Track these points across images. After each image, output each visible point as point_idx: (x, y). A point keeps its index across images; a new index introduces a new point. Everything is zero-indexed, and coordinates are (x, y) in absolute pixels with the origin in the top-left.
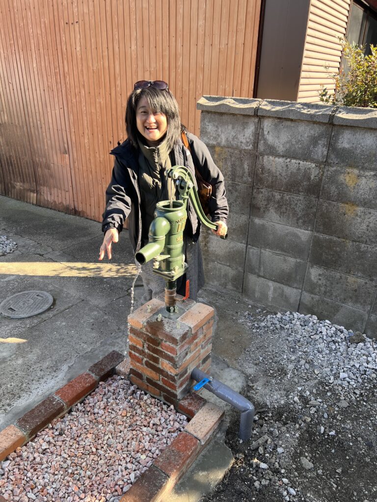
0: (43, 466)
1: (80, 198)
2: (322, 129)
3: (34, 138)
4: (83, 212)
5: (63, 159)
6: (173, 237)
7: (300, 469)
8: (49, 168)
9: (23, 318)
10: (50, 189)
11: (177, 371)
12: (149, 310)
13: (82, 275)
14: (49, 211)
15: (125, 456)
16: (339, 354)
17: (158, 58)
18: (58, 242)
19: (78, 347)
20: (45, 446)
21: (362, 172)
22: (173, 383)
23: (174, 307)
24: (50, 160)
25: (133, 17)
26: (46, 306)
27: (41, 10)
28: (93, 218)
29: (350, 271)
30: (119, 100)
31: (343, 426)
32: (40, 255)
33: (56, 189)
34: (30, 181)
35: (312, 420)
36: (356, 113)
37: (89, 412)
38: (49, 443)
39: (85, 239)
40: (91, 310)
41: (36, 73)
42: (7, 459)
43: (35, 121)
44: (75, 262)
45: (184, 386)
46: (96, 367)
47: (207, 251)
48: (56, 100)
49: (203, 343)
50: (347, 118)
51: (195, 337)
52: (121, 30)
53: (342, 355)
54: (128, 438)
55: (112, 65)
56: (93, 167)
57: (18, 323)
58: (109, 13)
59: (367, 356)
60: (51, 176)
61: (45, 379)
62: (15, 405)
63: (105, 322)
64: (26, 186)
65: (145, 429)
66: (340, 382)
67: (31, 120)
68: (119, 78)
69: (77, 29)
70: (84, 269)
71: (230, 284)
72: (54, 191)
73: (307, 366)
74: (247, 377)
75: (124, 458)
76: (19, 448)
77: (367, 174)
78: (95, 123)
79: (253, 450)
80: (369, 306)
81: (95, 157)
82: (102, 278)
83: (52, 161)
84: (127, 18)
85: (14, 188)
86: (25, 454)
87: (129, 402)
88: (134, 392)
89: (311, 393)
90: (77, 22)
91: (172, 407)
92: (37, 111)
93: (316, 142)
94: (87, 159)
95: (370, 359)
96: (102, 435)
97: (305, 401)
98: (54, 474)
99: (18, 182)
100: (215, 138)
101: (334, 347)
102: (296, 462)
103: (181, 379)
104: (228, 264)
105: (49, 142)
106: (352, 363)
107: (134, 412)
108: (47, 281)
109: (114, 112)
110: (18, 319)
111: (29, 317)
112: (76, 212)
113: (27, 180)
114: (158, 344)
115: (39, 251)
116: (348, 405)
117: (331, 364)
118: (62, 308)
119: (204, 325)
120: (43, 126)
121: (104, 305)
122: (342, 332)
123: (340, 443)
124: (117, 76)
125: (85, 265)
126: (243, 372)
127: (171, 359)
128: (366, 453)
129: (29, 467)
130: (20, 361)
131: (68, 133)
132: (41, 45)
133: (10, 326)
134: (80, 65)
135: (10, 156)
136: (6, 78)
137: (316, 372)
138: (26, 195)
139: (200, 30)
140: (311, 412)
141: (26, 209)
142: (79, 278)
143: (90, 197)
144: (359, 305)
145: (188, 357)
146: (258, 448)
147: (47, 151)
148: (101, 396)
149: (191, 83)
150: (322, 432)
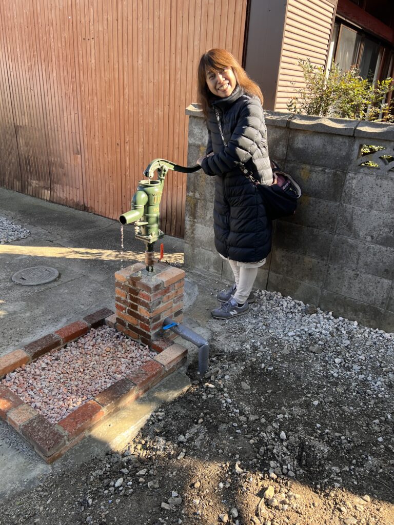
0: (41, 378)
1: (89, 195)
2: (283, 132)
3: (51, 140)
4: (92, 208)
5: (75, 159)
6: (151, 207)
7: (239, 389)
8: (62, 167)
9: (32, 286)
10: (63, 186)
11: (152, 315)
12: (132, 270)
13: (85, 258)
14: (60, 206)
15: (105, 375)
16: (294, 321)
17: (160, 70)
18: (67, 232)
19: (76, 307)
20: (44, 365)
21: (313, 168)
22: (147, 325)
23: (152, 267)
24: (64, 160)
25: (140, 36)
26: (53, 278)
27: (62, 26)
28: (100, 214)
29: (306, 252)
30: (126, 107)
31: (280, 365)
32: (50, 241)
33: (68, 186)
34: (45, 179)
35: (257, 360)
36: (308, 120)
37: (80, 347)
38: (47, 364)
39: (91, 230)
40: (91, 282)
41: (55, 81)
42: (14, 371)
43: (52, 124)
44: (81, 247)
45: (157, 330)
46: (88, 318)
47: (193, 238)
48: (72, 105)
49: (175, 298)
50: (300, 123)
51: (167, 290)
52: (130, 46)
53: (296, 321)
54: (109, 364)
55: (121, 77)
56: (102, 166)
57: (28, 289)
58: (120, 31)
59: (317, 323)
60: (64, 174)
61: (47, 327)
62: (22, 341)
63: (101, 292)
64: (42, 184)
65: (123, 360)
66: (287, 338)
67: (49, 123)
68: (127, 88)
69: (93, 45)
70: (87, 253)
71: (212, 267)
72: (67, 188)
73: (264, 327)
74: (213, 333)
75: (104, 376)
76: (24, 365)
77: (316, 169)
78: (105, 127)
79: (207, 379)
80: (322, 283)
81: (104, 157)
82: (102, 261)
83: (66, 161)
84: (135, 36)
85: (30, 185)
86: (28, 369)
87: (114, 342)
88: (118, 337)
89: (261, 344)
90: (93, 38)
91: (147, 347)
92: (55, 115)
93: (278, 142)
94: (97, 159)
95: (318, 325)
96: (89, 362)
97: (255, 349)
98: (50, 382)
99: (34, 180)
100: (200, 139)
101: (291, 316)
102: (237, 385)
103: (155, 323)
104: (211, 249)
105: (64, 144)
106: (302, 327)
107: (117, 349)
108: (54, 261)
109: (122, 118)
110: (28, 286)
111: (37, 285)
112: (85, 208)
113: (42, 178)
114: (137, 294)
115: (49, 238)
116: (289, 352)
117: (285, 327)
118: (66, 281)
119: (176, 283)
120: (59, 128)
121: (102, 280)
122: (300, 305)
123: (275, 375)
124: (125, 86)
125: (89, 250)
126: (210, 330)
127: (146, 305)
128: (293, 382)
129: (31, 377)
130: (28, 314)
131: (81, 136)
132: (61, 57)
133: (21, 291)
134: (94, 76)
135: (28, 156)
136: (29, 86)
137: (270, 331)
138: (40, 192)
139: (196, 48)
140: (258, 355)
141: (41, 204)
142: (83, 260)
143: (98, 194)
144: (314, 282)
145: (161, 305)
146: (210, 377)
147: (61, 152)
148: (92, 338)
149: (188, 94)
150: (262, 367)
